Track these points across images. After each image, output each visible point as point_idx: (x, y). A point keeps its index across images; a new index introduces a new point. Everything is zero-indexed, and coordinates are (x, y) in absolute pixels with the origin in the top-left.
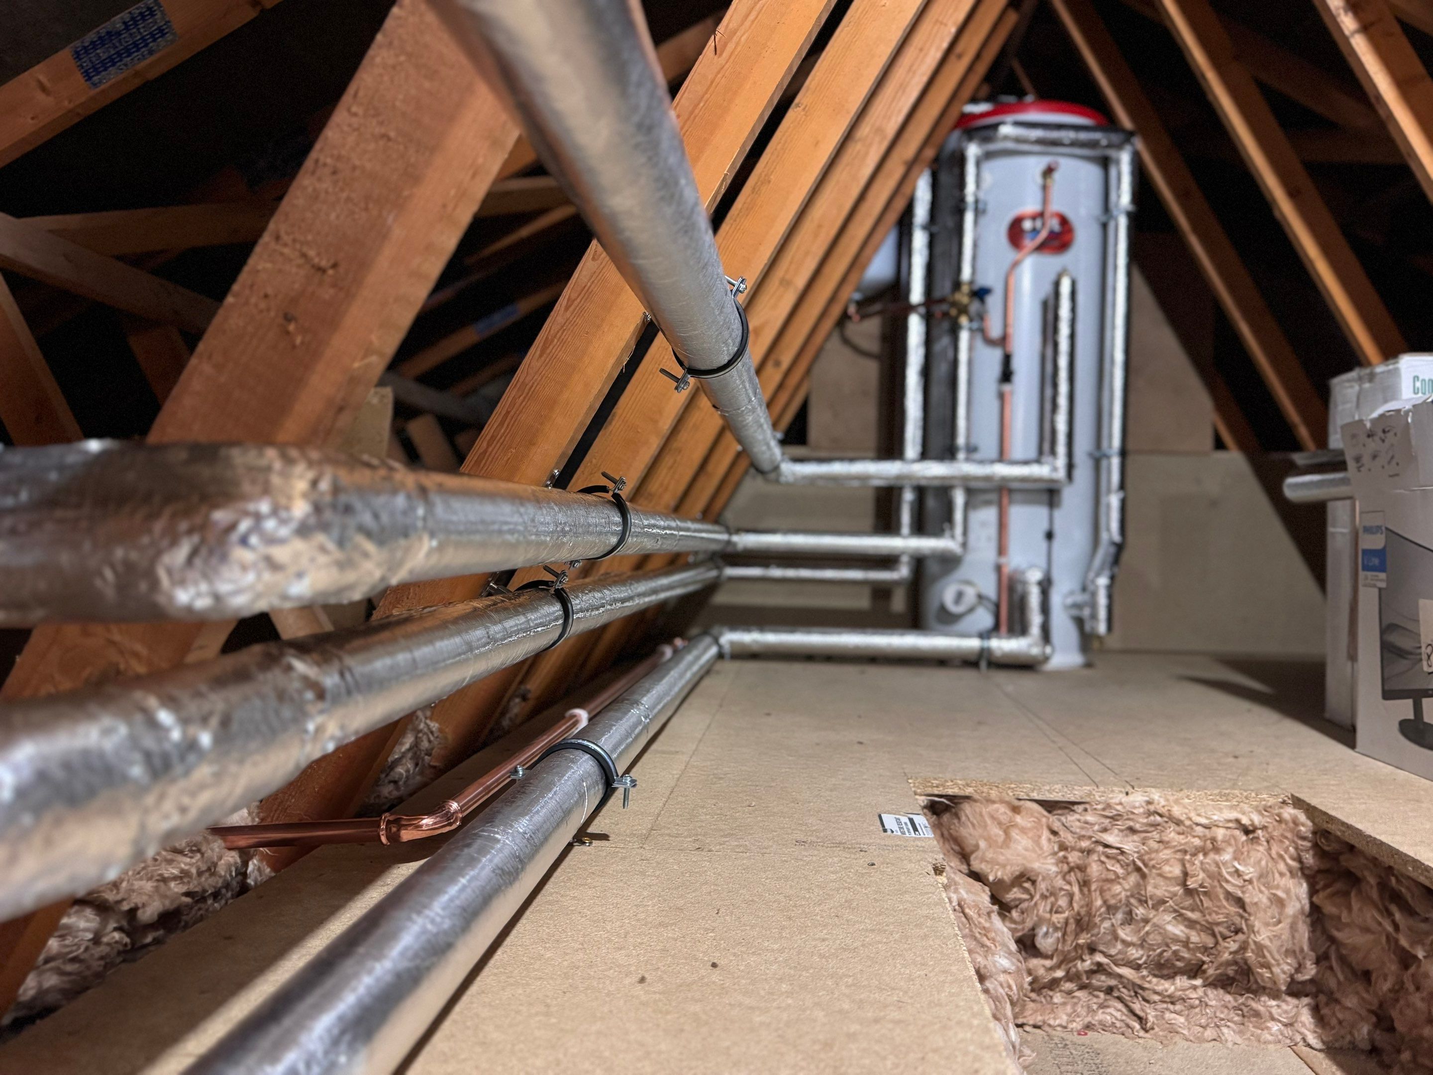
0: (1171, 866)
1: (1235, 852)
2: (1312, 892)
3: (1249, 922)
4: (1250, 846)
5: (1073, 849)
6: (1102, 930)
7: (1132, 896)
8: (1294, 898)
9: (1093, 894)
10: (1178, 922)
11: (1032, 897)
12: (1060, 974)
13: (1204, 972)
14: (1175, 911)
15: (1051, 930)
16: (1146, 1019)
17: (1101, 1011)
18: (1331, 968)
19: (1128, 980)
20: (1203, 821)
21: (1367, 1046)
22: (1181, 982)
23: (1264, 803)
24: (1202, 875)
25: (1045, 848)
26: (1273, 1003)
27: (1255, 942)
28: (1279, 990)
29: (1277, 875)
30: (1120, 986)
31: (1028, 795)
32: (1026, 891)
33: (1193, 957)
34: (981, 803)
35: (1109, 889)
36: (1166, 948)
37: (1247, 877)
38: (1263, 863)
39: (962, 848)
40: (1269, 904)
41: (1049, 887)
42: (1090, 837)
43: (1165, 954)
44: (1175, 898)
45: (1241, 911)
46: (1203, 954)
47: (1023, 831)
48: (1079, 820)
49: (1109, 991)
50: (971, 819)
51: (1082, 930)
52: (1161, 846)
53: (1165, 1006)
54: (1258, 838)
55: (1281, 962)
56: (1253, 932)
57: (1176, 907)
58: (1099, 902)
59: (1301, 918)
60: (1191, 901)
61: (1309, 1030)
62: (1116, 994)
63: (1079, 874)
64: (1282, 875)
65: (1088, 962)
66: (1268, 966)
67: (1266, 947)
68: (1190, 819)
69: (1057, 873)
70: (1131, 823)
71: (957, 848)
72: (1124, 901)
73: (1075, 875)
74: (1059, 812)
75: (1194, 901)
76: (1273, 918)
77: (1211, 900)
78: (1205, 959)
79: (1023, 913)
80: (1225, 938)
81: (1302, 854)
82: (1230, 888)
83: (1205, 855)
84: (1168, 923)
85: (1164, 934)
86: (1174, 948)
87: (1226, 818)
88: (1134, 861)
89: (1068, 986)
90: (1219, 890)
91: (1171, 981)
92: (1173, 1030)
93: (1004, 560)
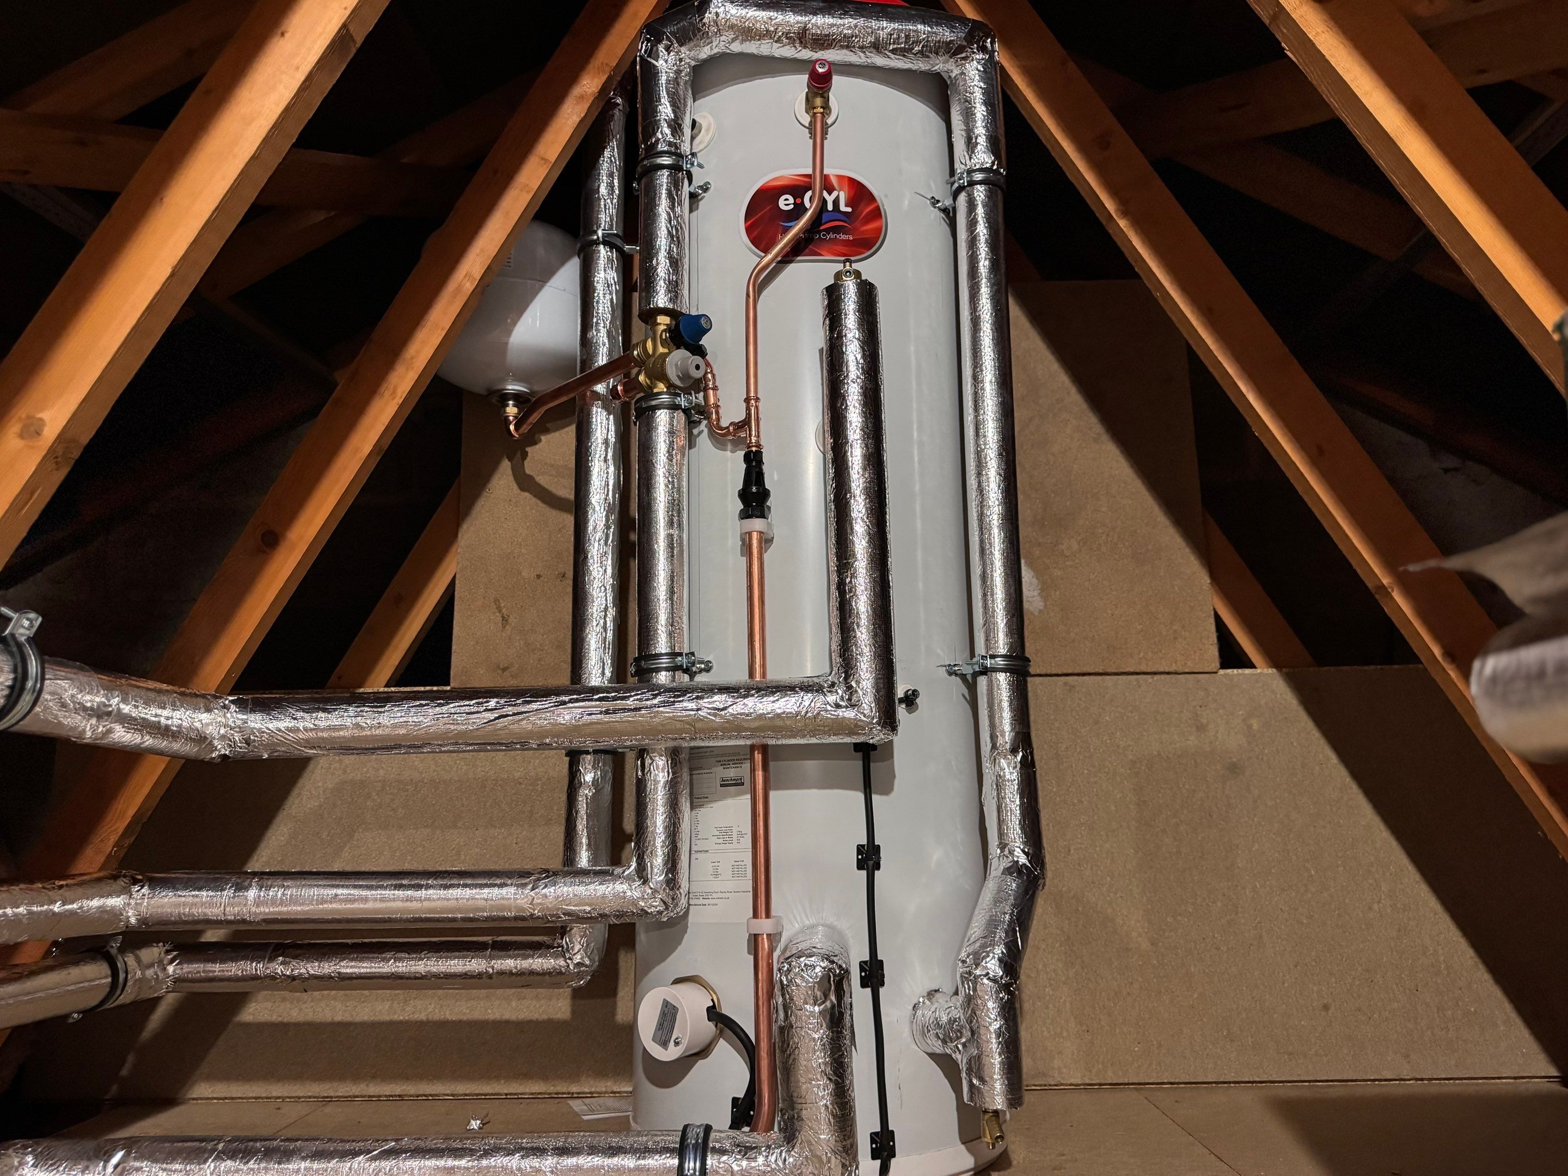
93: (764, 926)
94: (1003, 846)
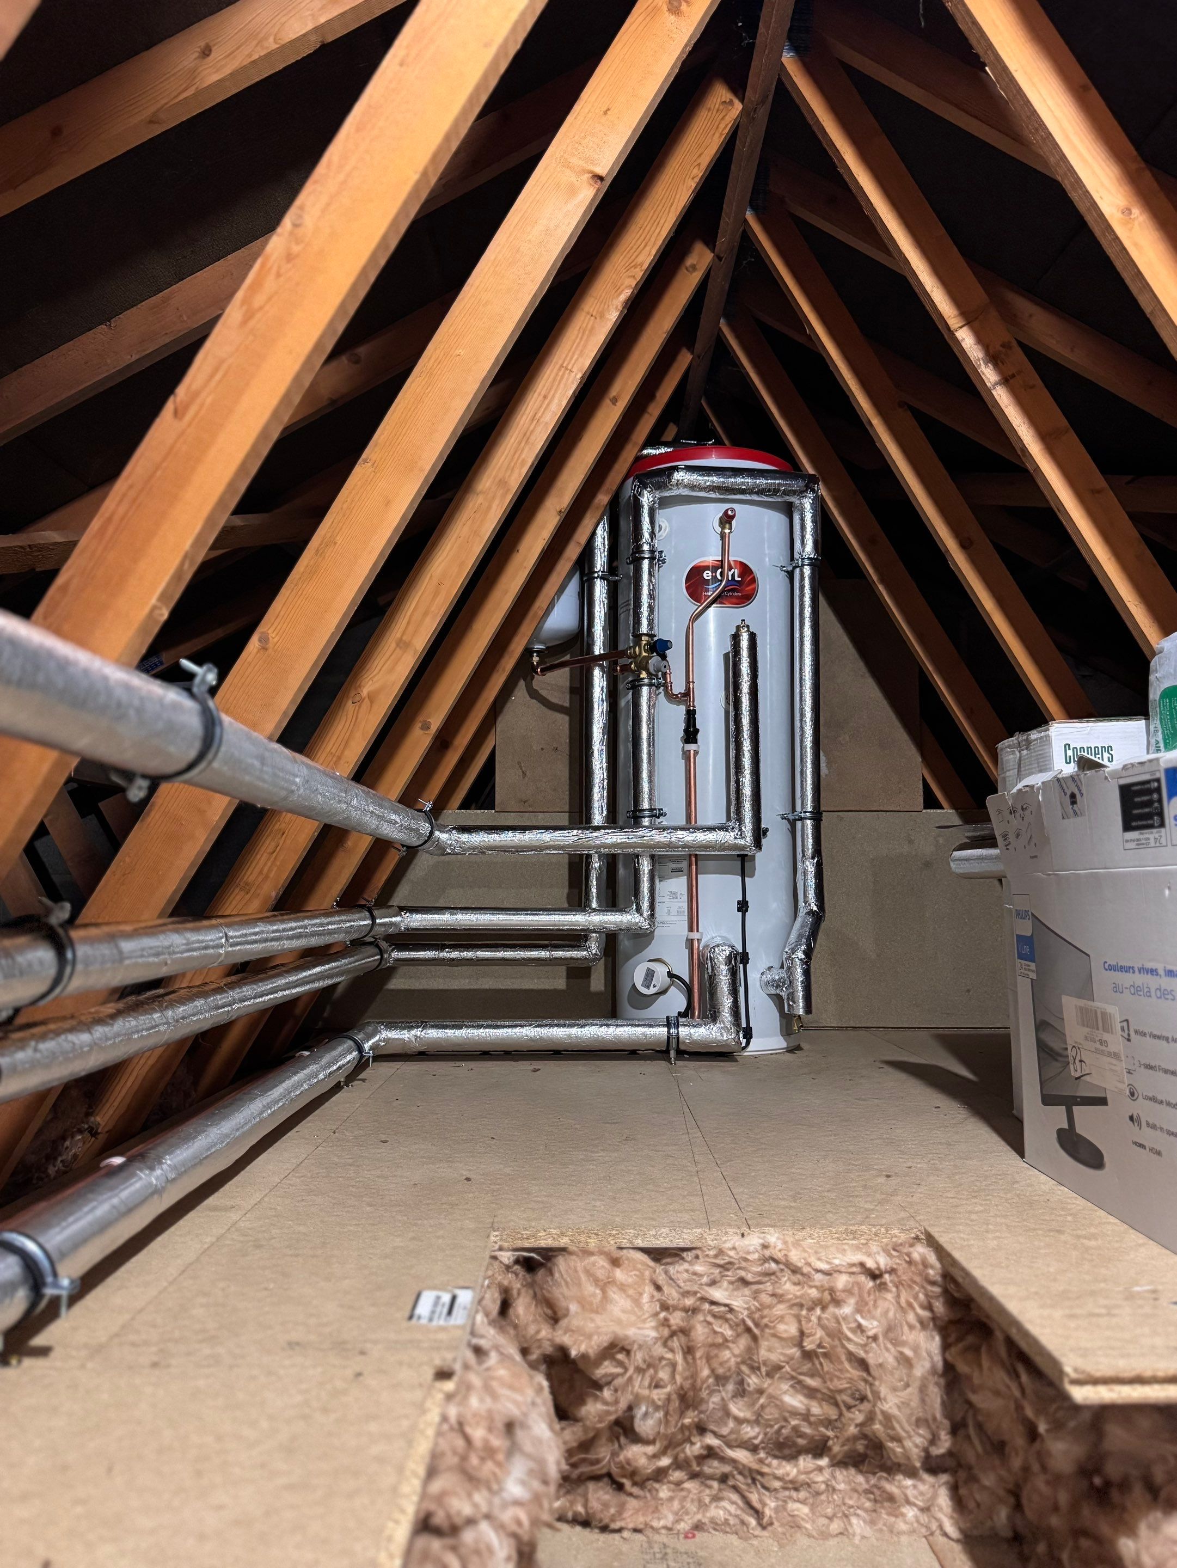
0: (786, 1324)
1: (857, 1303)
2: (945, 1347)
3: (875, 1388)
4: (877, 1293)
5: (675, 1308)
6: (711, 1406)
7: (743, 1362)
8: (924, 1354)
9: (698, 1362)
10: (797, 1391)
11: (626, 1369)
12: (665, 1462)
13: (830, 1449)
14: (793, 1378)
15: (651, 1410)
16: (763, 1513)
17: (714, 1504)
18: (968, 1437)
19: (744, 1466)
20: (824, 1266)
21: (1008, 1533)
22: (805, 1462)
23: (894, 1240)
24: (820, 1333)
25: (646, 1307)
26: (909, 1482)
27: (883, 1412)
28: (915, 1468)
29: (906, 1328)
30: (735, 1472)
31: (631, 1242)
32: (620, 1364)
33: (816, 1433)
34: (578, 1256)
35: (716, 1356)
36: (783, 1424)
37: (870, 1333)
38: (891, 1314)
39: (555, 1313)
40: (895, 1364)
41: (647, 1358)
42: (695, 1293)
43: (784, 1431)
44: (791, 1362)
45: (865, 1375)
46: (827, 1428)
47: (622, 1288)
48: (687, 1271)
49: (724, 1479)
50: (565, 1276)
51: (687, 1408)
52: (775, 1301)
53: (787, 1493)
54: (885, 1284)
55: (912, 1433)
56: (879, 1398)
57: (794, 1374)
58: (706, 1372)
59: (933, 1379)
60: (809, 1365)
61: (946, 1516)
62: (731, 1483)
63: (683, 1339)
64: (911, 1327)
65: (698, 1445)
66: (898, 1440)
67: (894, 1417)
68: (809, 1264)
69: (657, 1339)
70: (742, 1273)
71: (549, 1312)
72: (733, 1368)
73: (679, 1340)
74: (669, 1260)
75: (813, 1364)
76: (901, 1380)
77: (831, 1362)
78: (830, 1433)
79: (616, 1390)
80: (849, 1408)
81: (933, 1301)
82: (851, 1347)
83: (824, 1308)
84: (785, 1393)
85: (781, 1407)
86: (794, 1422)
87: (849, 1261)
88: (743, 1321)
89: (677, 1475)
90: (839, 1350)
91: (793, 1462)
92: (795, 1524)
93: (695, 935)
94: (806, 902)
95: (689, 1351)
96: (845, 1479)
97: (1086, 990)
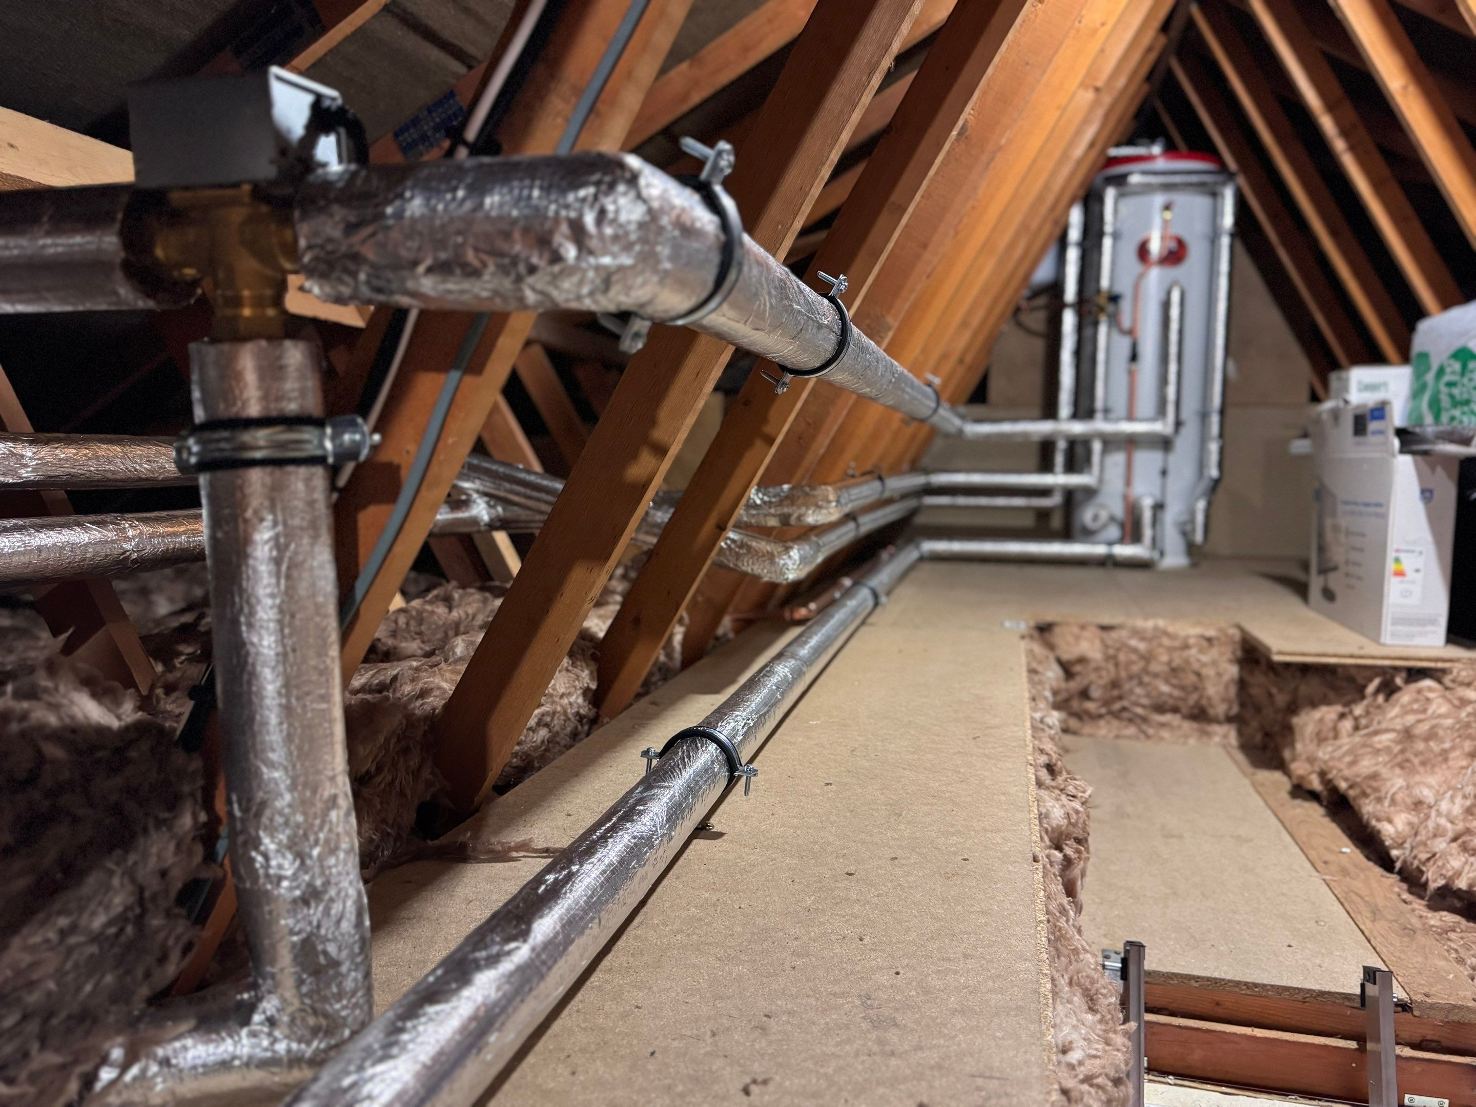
0: (1164, 656)
1: (1198, 650)
3: (1204, 685)
4: (1209, 647)
5: (1111, 648)
6: (1126, 688)
7: (1142, 671)
8: (1230, 673)
9: (1121, 670)
10: (1167, 685)
11: (1087, 670)
12: (1103, 710)
13: (1181, 711)
14: (1165, 679)
15: (1098, 688)
16: (1148, 734)
17: (1125, 729)
18: (1247, 709)
19: (1140, 715)
20: (1183, 634)
22: (1169, 716)
23: (1220, 625)
24: (1179, 661)
25: (1097, 647)
26: (1217, 727)
27: (1207, 695)
28: (1220, 720)
29: (1221, 662)
30: (1136, 717)
31: (1092, 623)
32: (1083, 667)
33: (1175, 703)
34: (1065, 626)
35: (1129, 668)
36: (1159, 698)
37: (1204, 663)
38: (1215, 656)
39: (1052, 647)
40: (1214, 675)
41: (1097, 666)
42: (1121, 642)
43: (1159, 701)
44: (1165, 672)
45: (1199, 679)
46: (1180, 701)
47: (1086, 638)
48: (1117, 634)
49: (1130, 719)
50: (1059, 633)
51: (1115, 688)
52: (1158, 647)
53: (1160, 728)
54: (1213, 643)
55: (1220, 705)
56: (1205, 689)
57: (1165, 677)
58: (1124, 674)
59: (1232, 683)
60: (1173, 674)
61: (1233, 739)
62: (1133, 721)
63: (1114, 660)
64: (1224, 661)
65: (1119, 705)
66: (1213, 707)
67: (1212, 697)
68: (1176, 633)
69: (1101, 658)
70: (1144, 635)
71: (1050, 647)
72: (1137, 673)
73: (1112, 660)
74: (1109, 630)
75: (1175, 673)
76: (1216, 682)
77: (1184, 673)
78: (1181, 704)
79: (1083, 677)
80: (1191, 693)
81: (1236, 650)
82: (1194, 668)
83: (1182, 651)
84: (1161, 685)
85: (1159, 691)
86: (1164, 698)
87: (1196, 633)
88: (1143, 654)
89: (1108, 716)
90: (1188, 668)
91: (1163, 715)
92: (1163, 740)
93: (1129, 490)
95: (1117, 665)
96: (1187, 725)
97: (1334, 514)
